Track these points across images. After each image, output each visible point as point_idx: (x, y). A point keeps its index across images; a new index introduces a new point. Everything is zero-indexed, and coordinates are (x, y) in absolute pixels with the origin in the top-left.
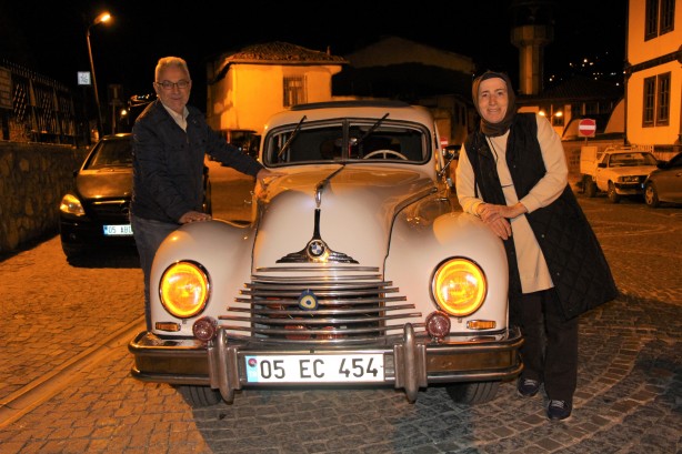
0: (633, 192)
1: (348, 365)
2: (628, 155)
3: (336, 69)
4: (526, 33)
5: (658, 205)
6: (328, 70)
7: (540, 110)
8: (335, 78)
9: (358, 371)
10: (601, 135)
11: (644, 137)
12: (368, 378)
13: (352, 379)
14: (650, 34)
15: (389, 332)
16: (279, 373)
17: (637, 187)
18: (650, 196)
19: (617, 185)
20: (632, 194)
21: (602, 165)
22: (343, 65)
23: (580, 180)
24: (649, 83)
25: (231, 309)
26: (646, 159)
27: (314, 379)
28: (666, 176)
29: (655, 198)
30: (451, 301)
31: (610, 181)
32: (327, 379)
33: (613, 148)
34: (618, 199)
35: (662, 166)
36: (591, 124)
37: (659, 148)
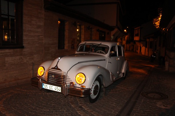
1: (56, 88)
12: (59, 91)
13: (56, 91)
16: (47, 87)
27: (51, 89)
32: (53, 90)
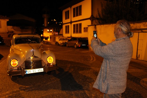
0: (65, 45)
2: (63, 38)
3: (8, 20)
4: (45, 15)
5: (68, 47)
6: (6, 20)
7: (48, 29)
8: (8, 22)
9: (40, 71)
10: (59, 35)
11: (66, 35)
12: (42, 71)
14: (66, 19)
15: (43, 66)
16: (30, 72)
17: (65, 44)
18: (67, 45)
19: (62, 43)
20: (64, 45)
21: (60, 40)
22: (9, 20)
23: (56, 42)
24: (66, 26)
25: (22, 65)
26: (66, 39)
27: (35, 72)
28: (69, 42)
29: (68, 46)
30: (49, 61)
31: (61, 43)
33: (61, 37)
34: (62, 46)
35: (69, 40)
36: (57, 33)
37: (68, 37)
